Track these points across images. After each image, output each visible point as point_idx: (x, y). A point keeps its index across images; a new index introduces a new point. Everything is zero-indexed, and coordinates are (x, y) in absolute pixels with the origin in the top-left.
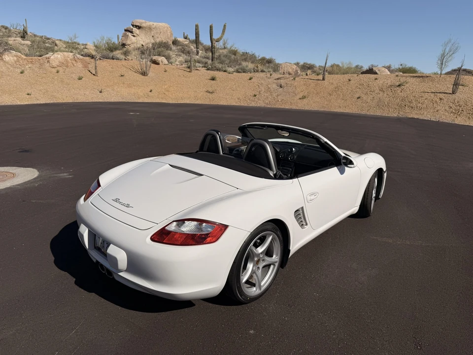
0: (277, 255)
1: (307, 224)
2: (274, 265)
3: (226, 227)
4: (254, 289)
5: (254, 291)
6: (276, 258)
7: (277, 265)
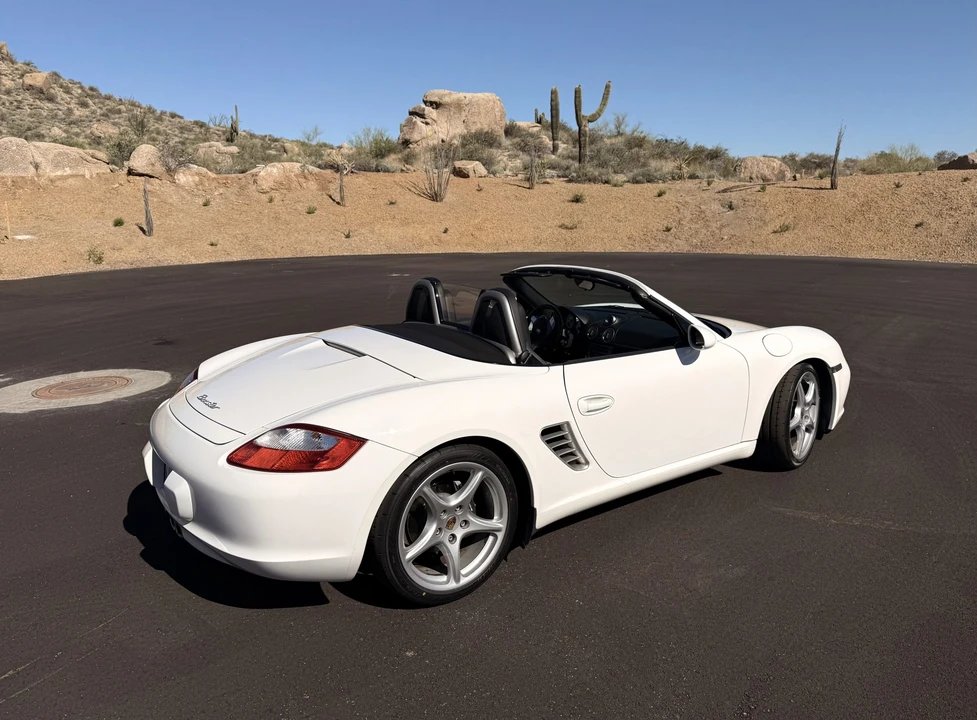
0: (501, 516)
1: (587, 463)
2: (496, 537)
3: (362, 441)
4: (444, 578)
5: (440, 583)
7: (501, 536)
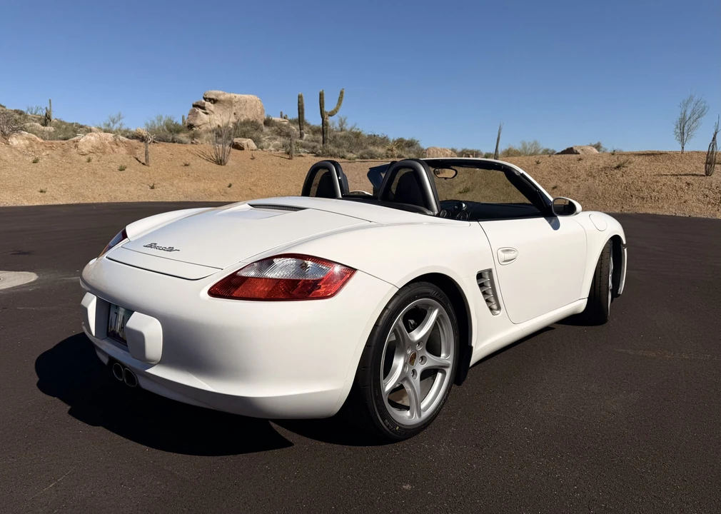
0: (448, 353)
1: (499, 308)
2: (444, 373)
4: (408, 413)
5: (407, 417)
6: (446, 358)
7: (448, 371)
